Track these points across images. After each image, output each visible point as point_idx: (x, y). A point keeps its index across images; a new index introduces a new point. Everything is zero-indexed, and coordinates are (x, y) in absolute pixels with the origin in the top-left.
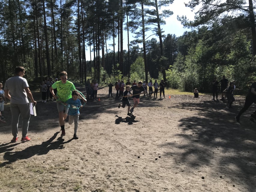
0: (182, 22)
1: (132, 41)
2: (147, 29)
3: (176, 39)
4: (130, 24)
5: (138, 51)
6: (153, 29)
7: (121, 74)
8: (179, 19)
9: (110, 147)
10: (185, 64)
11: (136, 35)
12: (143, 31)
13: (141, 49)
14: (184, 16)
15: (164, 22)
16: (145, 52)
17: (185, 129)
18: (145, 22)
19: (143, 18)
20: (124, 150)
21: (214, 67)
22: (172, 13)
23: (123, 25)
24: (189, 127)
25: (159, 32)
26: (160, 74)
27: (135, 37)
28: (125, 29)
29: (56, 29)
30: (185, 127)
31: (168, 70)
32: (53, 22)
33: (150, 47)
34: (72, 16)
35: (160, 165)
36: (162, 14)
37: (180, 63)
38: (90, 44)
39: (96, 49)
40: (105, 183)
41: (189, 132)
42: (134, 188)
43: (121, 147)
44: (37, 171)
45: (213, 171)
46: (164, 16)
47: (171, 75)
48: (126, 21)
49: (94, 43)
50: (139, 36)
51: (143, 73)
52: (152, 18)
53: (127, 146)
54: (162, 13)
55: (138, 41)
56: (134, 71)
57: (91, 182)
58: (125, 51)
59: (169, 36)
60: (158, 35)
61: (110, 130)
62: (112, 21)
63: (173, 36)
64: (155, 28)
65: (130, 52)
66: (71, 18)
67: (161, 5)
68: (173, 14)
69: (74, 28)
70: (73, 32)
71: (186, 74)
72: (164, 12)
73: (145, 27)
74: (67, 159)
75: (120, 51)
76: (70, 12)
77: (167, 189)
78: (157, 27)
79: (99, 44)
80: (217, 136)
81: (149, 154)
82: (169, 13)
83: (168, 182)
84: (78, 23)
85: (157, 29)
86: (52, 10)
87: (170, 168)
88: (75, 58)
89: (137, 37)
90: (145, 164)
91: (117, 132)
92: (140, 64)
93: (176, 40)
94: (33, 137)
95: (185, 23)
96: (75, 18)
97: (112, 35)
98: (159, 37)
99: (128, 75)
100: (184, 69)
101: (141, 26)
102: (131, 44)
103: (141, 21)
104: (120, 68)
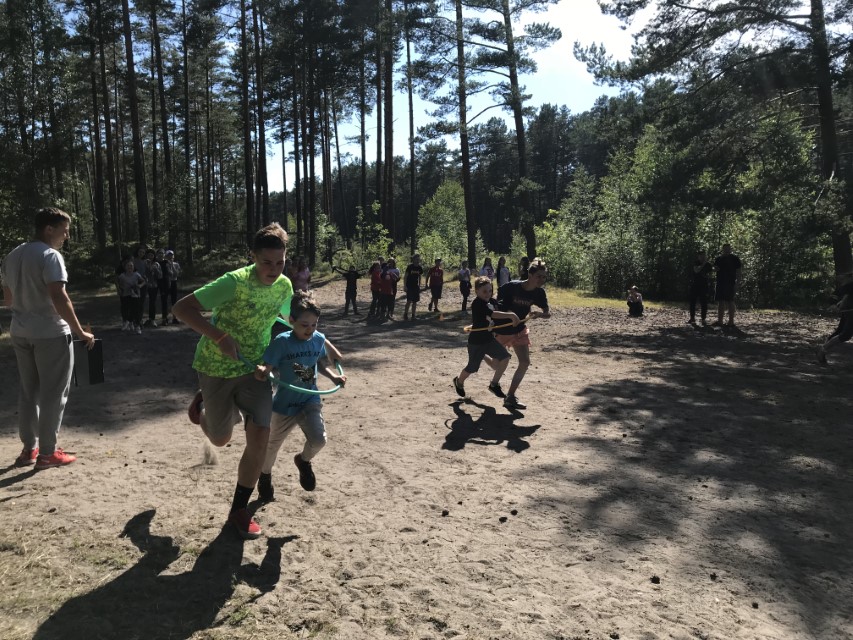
0: (590, 66)
1: (424, 126)
2: (474, 86)
3: (570, 122)
4: (418, 70)
5: (444, 161)
6: (495, 88)
7: (387, 236)
8: (579, 55)
9: (349, 480)
10: (600, 205)
11: (437, 107)
12: (461, 94)
13: (455, 153)
14: (598, 46)
15: (530, 66)
16: (467, 165)
17: (596, 422)
18: (467, 64)
19: (461, 52)
20: (396, 489)
21: (692, 215)
22: (556, 35)
23: (394, 74)
24: (612, 414)
25: (514, 99)
26: (516, 238)
27: (434, 115)
28: (401, 86)
29: (168, 83)
30: (597, 414)
31: (543, 226)
32: (156, 62)
33: (484, 148)
34: (222, 40)
35: (514, 539)
36: (523, 37)
37: (582, 202)
38: (282, 137)
39: (304, 152)
40: (333, 597)
41: (610, 431)
42: (429, 616)
43: (385, 482)
44: (105, 562)
45: (688, 558)
46: (532, 44)
47: (552, 242)
48: (402, 61)
49: (295, 132)
50: (446, 111)
51: (459, 235)
52: (492, 50)
53: (407, 478)
54: (525, 34)
55: (442, 128)
56: (429, 227)
57: (288, 596)
58: (401, 159)
59: (548, 112)
60: (512, 109)
61: (351, 423)
62: (356, 60)
63: (559, 111)
64: (502, 85)
65: (418, 163)
66: (220, 46)
67: (522, 7)
68: (560, 36)
69: (228, 83)
70: (226, 95)
71: (603, 239)
72: (529, 30)
73: (467, 80)
74: (206, 522)
75: (383, 159)
76: (213, 28)
77: (538, 617)
78: (507, 81)
79: (312, 136)
80: (703, 444)
81: (481, 504)
82: (545, 33)
83: (540, 594)
84: (241, 62)
85: (506, 88)
86: (153, 17)
87: (549, 549)
88: (230, 182)
89: (441, 115)
90: (467, 534)
91: (374, 432)
92: (449, 203)
93: (570, 126)
94: (91, 447)
95: (602, 67)
96: (231, 46)
97: (357, 106)
98: (512, 113)
99: (409, 242)
100: (596, 223)
101: (453, 77)
102: (420, 136)
103: (455, 60)
104: (384, 217)
